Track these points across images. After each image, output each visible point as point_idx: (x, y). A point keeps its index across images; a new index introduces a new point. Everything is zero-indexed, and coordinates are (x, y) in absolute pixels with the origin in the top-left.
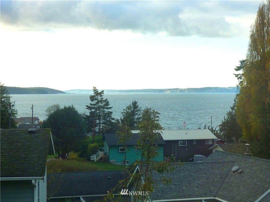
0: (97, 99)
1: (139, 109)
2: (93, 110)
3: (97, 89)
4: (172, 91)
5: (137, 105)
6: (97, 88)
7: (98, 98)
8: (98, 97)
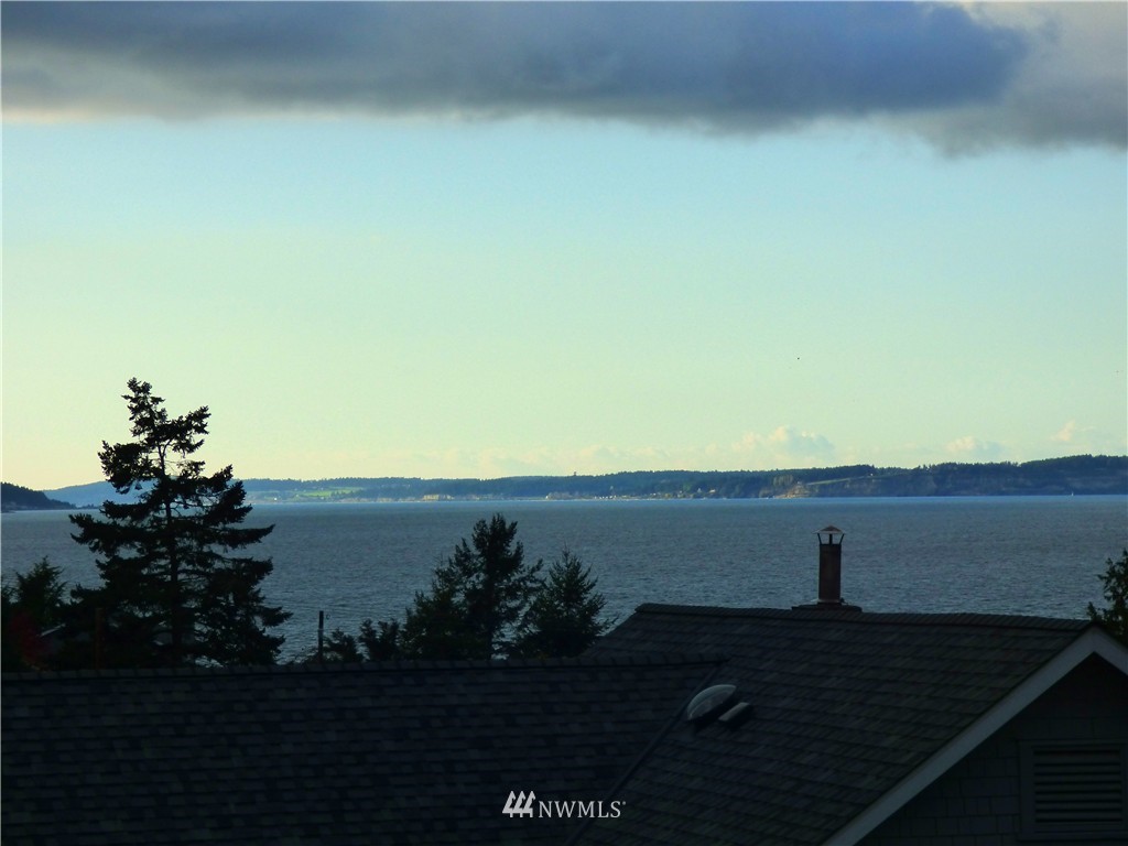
0: (160, 472)
1: (530, 578)
2: (127, 553)
3: (157, 400)
4: (824, 486)
5: (512, 548)
6: (154, 393)
7: (162, 464)
8: (162, 456)
